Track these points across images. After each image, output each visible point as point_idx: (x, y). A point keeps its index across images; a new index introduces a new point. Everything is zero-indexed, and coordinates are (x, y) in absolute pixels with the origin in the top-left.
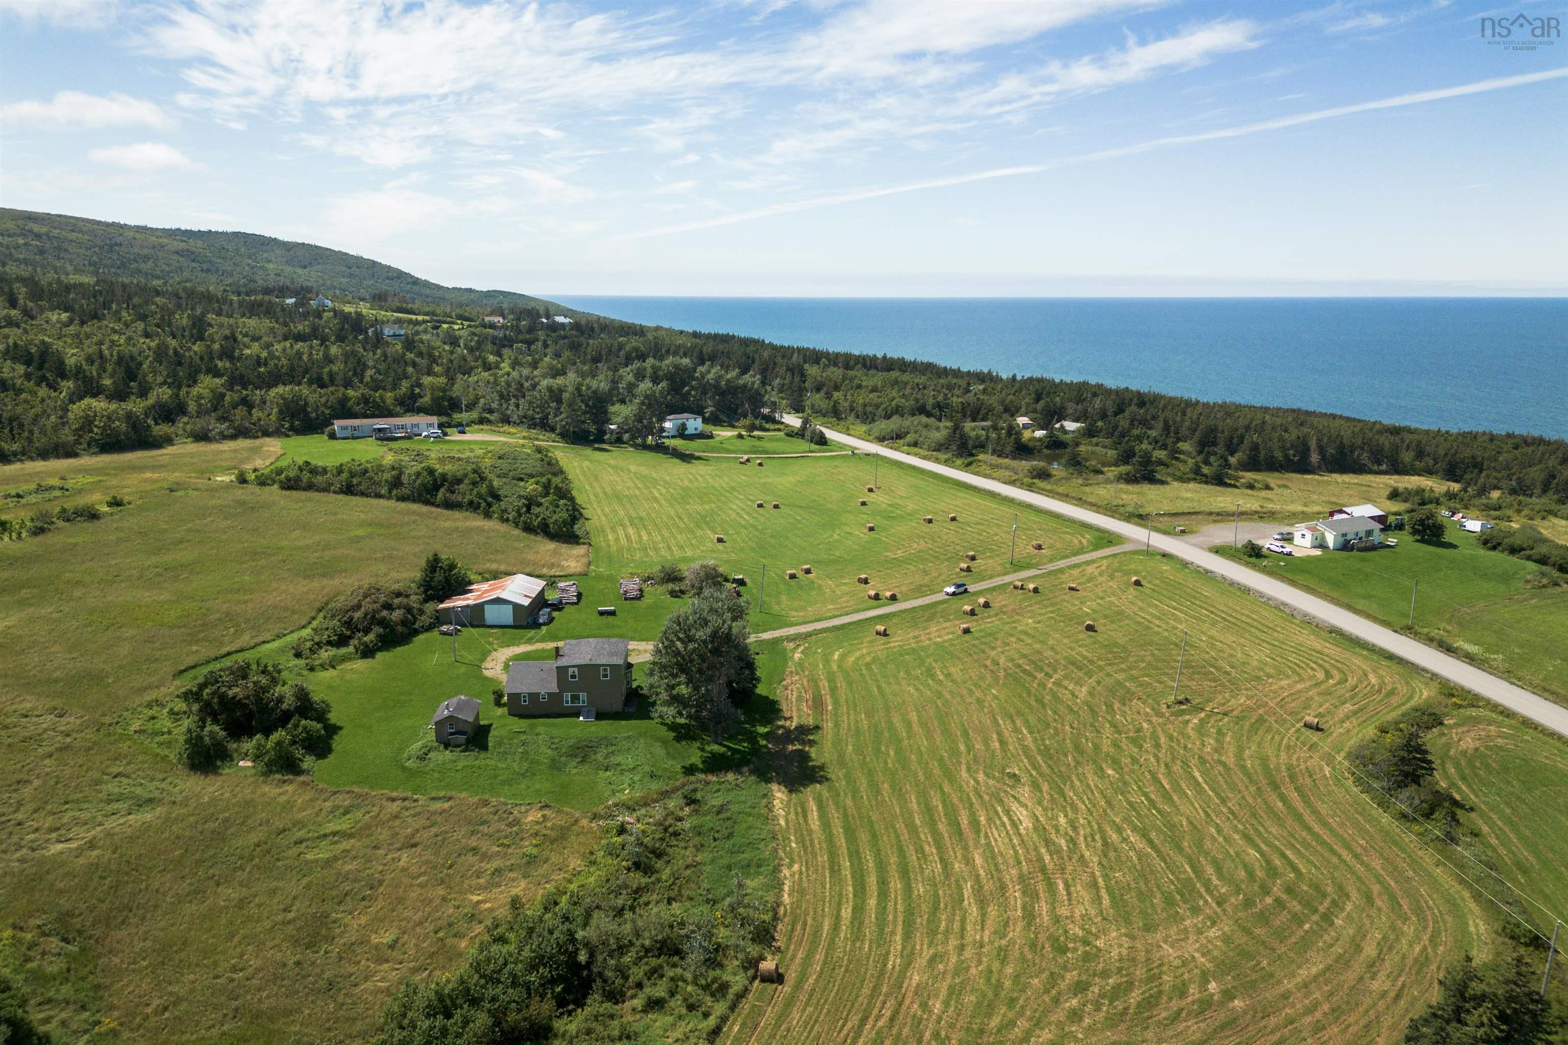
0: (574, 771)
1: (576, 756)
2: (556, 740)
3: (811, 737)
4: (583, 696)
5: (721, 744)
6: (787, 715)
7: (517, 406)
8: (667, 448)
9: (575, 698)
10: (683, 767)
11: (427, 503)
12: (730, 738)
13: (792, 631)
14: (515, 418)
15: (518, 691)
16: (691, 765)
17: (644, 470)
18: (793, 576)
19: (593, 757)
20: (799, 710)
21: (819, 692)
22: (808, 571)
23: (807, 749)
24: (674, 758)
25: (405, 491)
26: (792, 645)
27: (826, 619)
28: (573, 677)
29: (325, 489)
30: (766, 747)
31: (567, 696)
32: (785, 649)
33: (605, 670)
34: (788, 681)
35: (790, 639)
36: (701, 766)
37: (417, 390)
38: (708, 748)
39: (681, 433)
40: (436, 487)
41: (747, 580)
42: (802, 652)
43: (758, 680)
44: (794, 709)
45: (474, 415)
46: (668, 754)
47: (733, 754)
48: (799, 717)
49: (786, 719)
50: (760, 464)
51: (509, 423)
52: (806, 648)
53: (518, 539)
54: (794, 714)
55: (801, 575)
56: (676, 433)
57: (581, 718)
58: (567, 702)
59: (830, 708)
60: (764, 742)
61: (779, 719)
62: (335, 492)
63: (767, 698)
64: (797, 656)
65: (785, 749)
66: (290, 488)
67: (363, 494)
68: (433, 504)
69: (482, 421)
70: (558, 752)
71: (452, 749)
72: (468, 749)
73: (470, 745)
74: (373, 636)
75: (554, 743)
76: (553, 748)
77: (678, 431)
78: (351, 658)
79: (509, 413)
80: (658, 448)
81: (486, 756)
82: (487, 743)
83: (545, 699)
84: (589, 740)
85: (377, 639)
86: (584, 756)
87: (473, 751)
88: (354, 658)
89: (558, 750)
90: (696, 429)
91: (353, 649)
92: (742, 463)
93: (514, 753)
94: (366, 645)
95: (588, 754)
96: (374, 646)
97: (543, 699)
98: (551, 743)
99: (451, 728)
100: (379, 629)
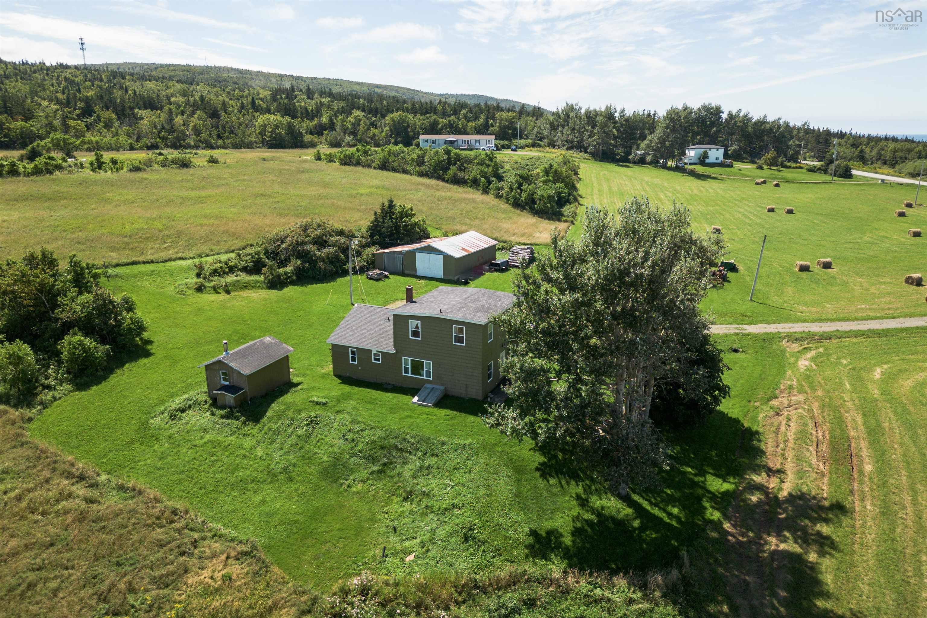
0: (359, 487)
1: (374, 460)
2: (357, 427)
3: (825, 529)
4: (428, 365)
5: (626, 499)
6: (774, 463)
7: (562, 134)
8: (686, 170)
9: (417, 368)
10: (533, 533)
11: (440, 178)
12: (645, 492)
13: (797, 328)
14: (559, 143)
15: (345, 343)
16: (550, 533)
17: (657, 181)
18: (804, 269)
19: (399, 469)
20: (799, 458)
21: (844, 430)
22: (827, 266)
23: (812, 557)
24: (524, 508)
25: (424, 168)
26: (796, 347)
27: (856, 319)
28: (415, 334)
29: (369, 166)
30: (717, 525)
31: (407, 361)
32: (783, 351)
33: (461, 330)
34: (782, 401)
35: (792, 338)
36: (567, 540)
37: (491, 122)
38: (596, 502)
39: (702, 160)
40: (449, 165)
41: (740, 267)
42: (813, 359)
43: (725, 391)
44: (790, 454)
45: (530, 141)
46: (518, 495)
47: (643, 528)
48: (801, 474)
49: (770, 472)
50: (777, 185)
51: (554, 146)
52: (819, 355)
53: (504, 211)
54: (790, 466)
55: (816, 269)
56: (698, 161)
57: (416, 399)
58: (406, 371)
59: (868, 468)
60: (716, 515)
61: (757, 469)
63: (736, 421)
64: (803, 363)
65: (760, 545)
68: (443, 180)
69: (533, 145)
70: (351, 449)
71: (215, 410)
72: (232, 415)
73: (238, 409)
74: (289, 269)
75: (354, 433)
76: (347, 439)
77: (699, 159)
78: (253, 287)
79: (555, 139)
80: (677, 169)
81: (249, 432)
82: (266, 412)
83: (378, 360)
84: (405, 440)
85: (293, 273)
86: (385, 465)
87: (238, 420)
88: (259, 286)
89: (353, 444)
90: (717, 159)
91: (262, 278)
92: (757, 184)
93: (290, 436)
94: (279, 276)
95: (391, 463)
96: (287, 279)
97: (375, 359)
98: (349, 431)
99: (225, 380)
100: (299, 262)
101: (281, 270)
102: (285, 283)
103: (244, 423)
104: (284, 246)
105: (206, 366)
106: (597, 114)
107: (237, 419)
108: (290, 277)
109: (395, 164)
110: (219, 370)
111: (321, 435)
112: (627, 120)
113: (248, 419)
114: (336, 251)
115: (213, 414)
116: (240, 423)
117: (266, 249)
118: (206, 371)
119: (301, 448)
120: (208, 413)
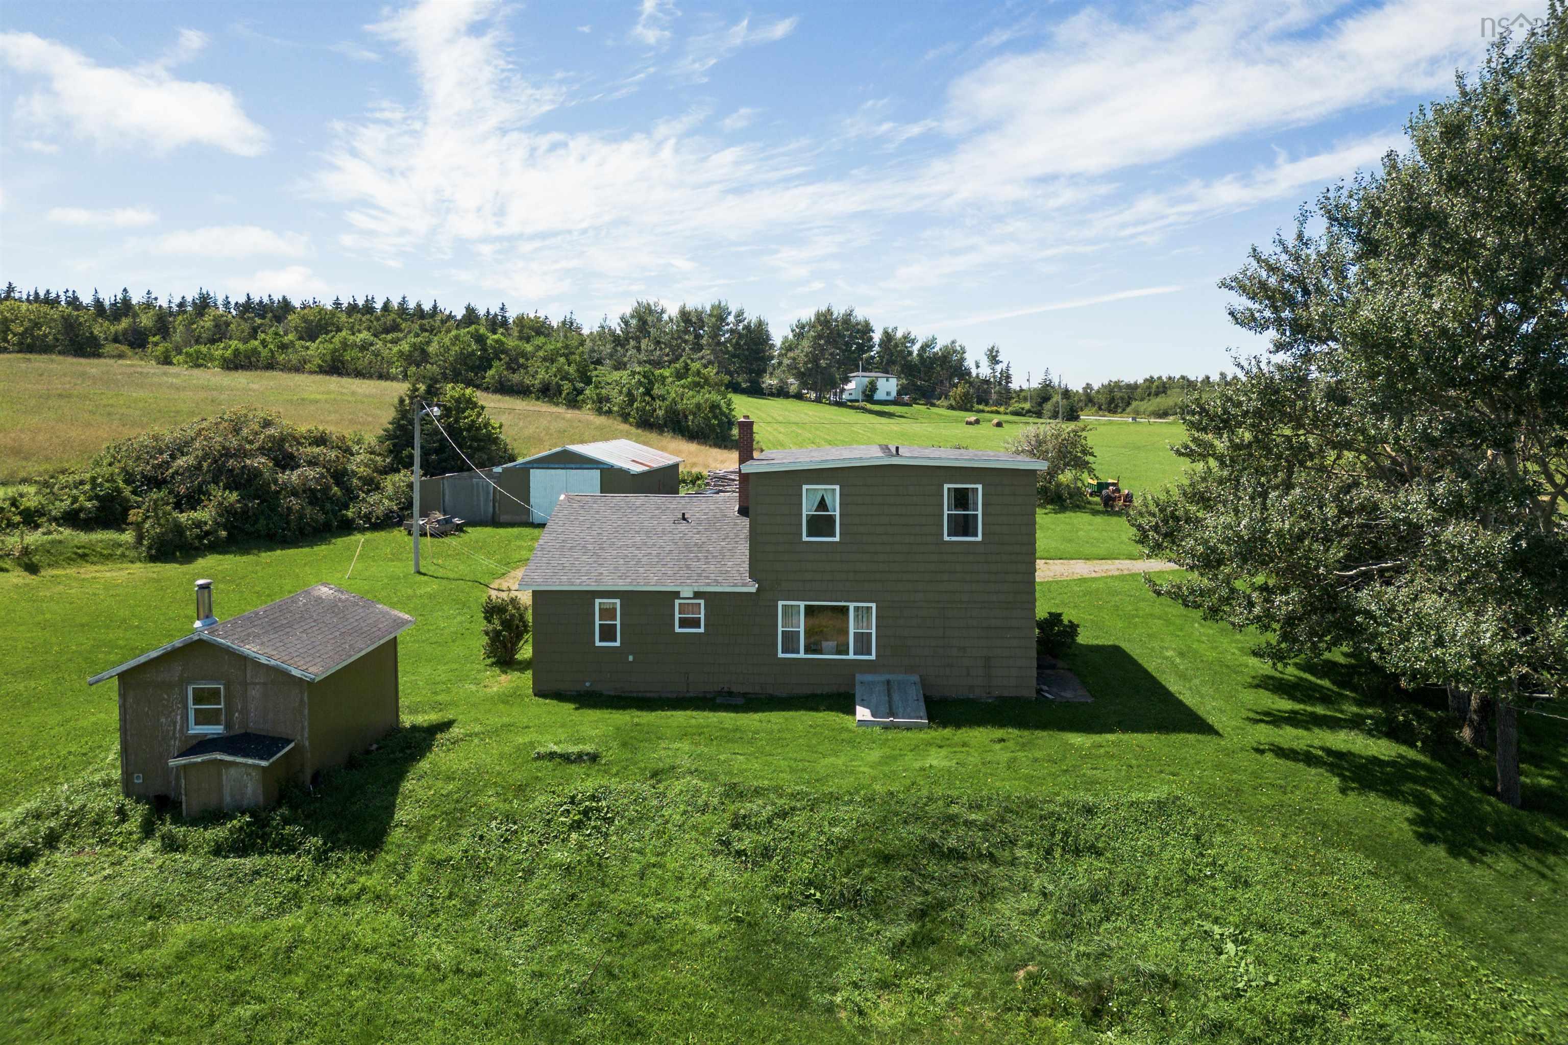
1: (876, 904)
4: (862, 614)
7: (639, 349)
9: (826, 628)
19: (976, 919)
28: (821, 525)
31: (794, 614)
39: (869, 393)
40: (485, 363)
50: (999, 425)
56: (861, 397)
57: (862, 713)
58: (790, 641)
62: (311, 372)
66: (236, 368)
67: (359, 374)
70: (777, 880)
71: (180, 831)
72: (265, 837)
73: (285, 810)
74: (205, 514)
75: (757, 828)
76: (739, 853)
77: (864, 393)
78: (108, 558)
79: (625, 359)
80: (840, 404)
81: (356, 888)
82: (390, 810)
83: (695, 623)
84: (951, 819)
85: (216, 523)
86: (921, 914)
87: (293, 850)
88: (123, 555)
89: (774, 864)
90: (888, 394)
91: (128, 536)
92: (968, 423)
93: (529, 873)
94: (179, 529)
95: (941, 905)
96: (200, 538)
97: (684, 623)
98: (735, 826)
99: (203, 718)
100: (234, 496)
101: (183, 517)
102: (197, 549)
103: (321, 857)
104: (181, 462)
105: (122, 676)
106: (699, 314)
107: (289, 847)
108: (207, 533)
109: (360, 365)
110: (183, 682)
111: (641, 852)
112: (747, 327)
113: (334, 842)
114: (322, 476)
115: (171, 845)
116: (306, 861)
117: (124, 469)
118: (123, 695)
119: (597, 906)
120: (147, 850)
